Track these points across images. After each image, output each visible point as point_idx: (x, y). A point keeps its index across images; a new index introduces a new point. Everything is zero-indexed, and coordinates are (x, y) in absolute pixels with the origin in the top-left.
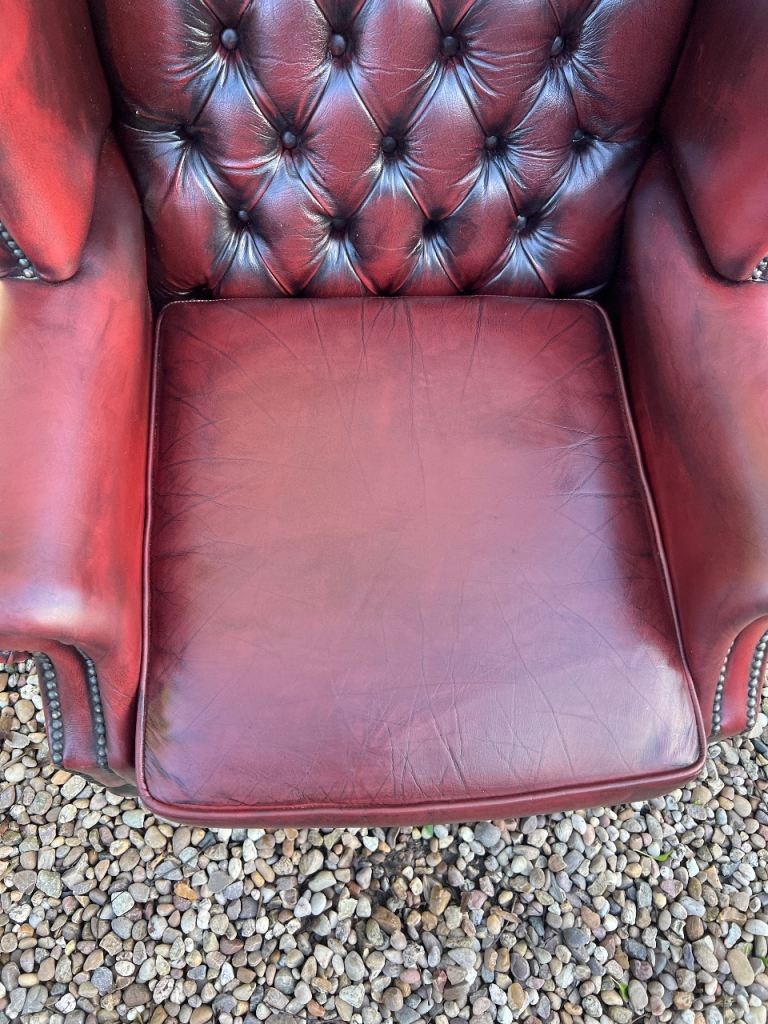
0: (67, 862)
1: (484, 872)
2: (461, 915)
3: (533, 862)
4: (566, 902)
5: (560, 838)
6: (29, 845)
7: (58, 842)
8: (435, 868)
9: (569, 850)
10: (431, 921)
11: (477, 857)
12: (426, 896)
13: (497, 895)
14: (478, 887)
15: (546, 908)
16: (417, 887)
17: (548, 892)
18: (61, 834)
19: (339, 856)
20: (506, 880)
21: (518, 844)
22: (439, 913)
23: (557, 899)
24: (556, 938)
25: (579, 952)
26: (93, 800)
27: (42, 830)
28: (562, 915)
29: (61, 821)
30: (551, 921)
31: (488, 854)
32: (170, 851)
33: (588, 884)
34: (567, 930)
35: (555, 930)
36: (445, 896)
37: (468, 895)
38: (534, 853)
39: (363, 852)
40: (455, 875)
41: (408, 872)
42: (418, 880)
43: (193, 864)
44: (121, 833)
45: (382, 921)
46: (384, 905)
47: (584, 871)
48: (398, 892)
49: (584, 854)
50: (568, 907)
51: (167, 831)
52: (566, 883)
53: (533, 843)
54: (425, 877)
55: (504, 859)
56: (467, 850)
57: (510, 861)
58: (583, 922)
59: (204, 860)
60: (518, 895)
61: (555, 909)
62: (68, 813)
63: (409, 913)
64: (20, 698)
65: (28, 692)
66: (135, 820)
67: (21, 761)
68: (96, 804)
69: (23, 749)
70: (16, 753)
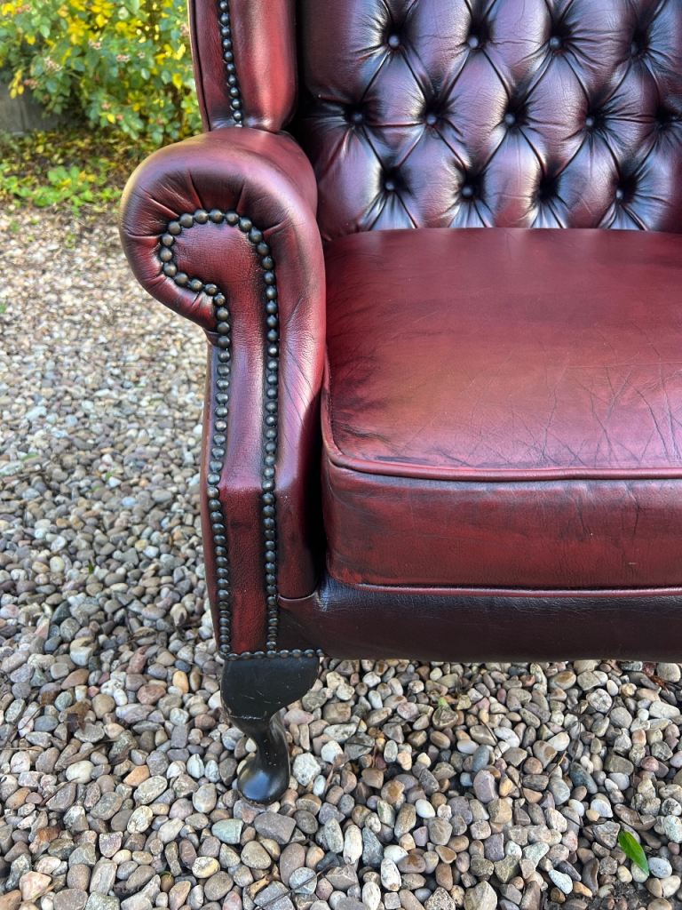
0: (131, 884)
6: (84, 854)
7: (123, 856)
18: (128, 844)
19: (521, 891)
26: (175, 806)
27: (104, 837)
29: (131, 828)
32: (275, 874)
39: (553, 894)
43: (311, 888)
44: (211, 847)
51: (272, 846)
59: (325, 885)
62: (141, 818)
64: (99, 693)
65: (109, 687)
66: (229, 830)
67: (88, 758)
68: (179, 810)
69: (93, 744)
70: (86, 747)
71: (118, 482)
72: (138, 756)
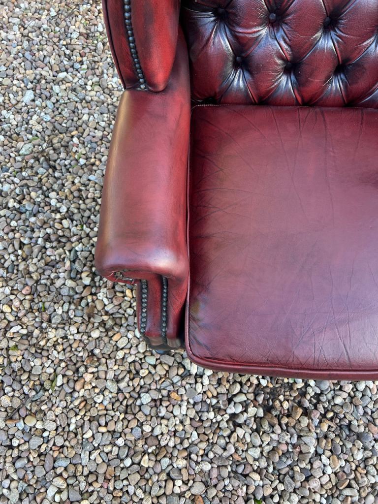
0: (120, 377)
1: (319, 401)
2: (308, 421)
3: (345, 399)
4: (361, 420)
5: (359, 389)
6: (103, 368)
7: (116, 367)
8: (295, 397)
9: (363, 396)
10: (293, 422)
11: (316, 394)
12: (290, 410)
13: (326, 413)
14: (316, 408)
15: (350, 422)
16: (286, 405)
17: (351, 414)
18: (117, 364)
19: (249, 387)
20: (330, 407)
21: (337, 390)
22: (297, 419)
23: (356, 418)
24: (355, 437)
25: (367, 444)
26: (132, 350)
27: (108, 361)
28: (358, 426)
29: (117, 358)
30: (353, 428)
31: (322, 393)
32: (167, 376)
33: (373, 412)
34: (361, 433)
35: (355, 432)
36: (300, 411)
37: (311, 412)
38: (345, 395)
39: (260, 386)
40: (305, 402)
41: (281, 398)
42: (286, 402)
43: (179, 384)
44: (145, 366)
45: (269, 420)
46: (270, 412)
47: (371, 406)
48: (277, 407)
49: (371, 398)
50: (361, 422)
51: (166, 367)
52: (361, 411)
53: (345, 390)
54: (290, 401)
55: (330, 396)
56: (311, 390)
57: (333, 398)
58: (369, 430)
59: (184, 383)
60: (336, 414)
61: (355, 423)
62: (120, 354)
63: (282, 417)
64: (97, 299)
65: (101, 296)
66: (152, 360)
67: (98, 328)
68: (133, 351)
69: (99, 323)
70: (96, 325)
71: (85, 161)
72: (116, 329)
